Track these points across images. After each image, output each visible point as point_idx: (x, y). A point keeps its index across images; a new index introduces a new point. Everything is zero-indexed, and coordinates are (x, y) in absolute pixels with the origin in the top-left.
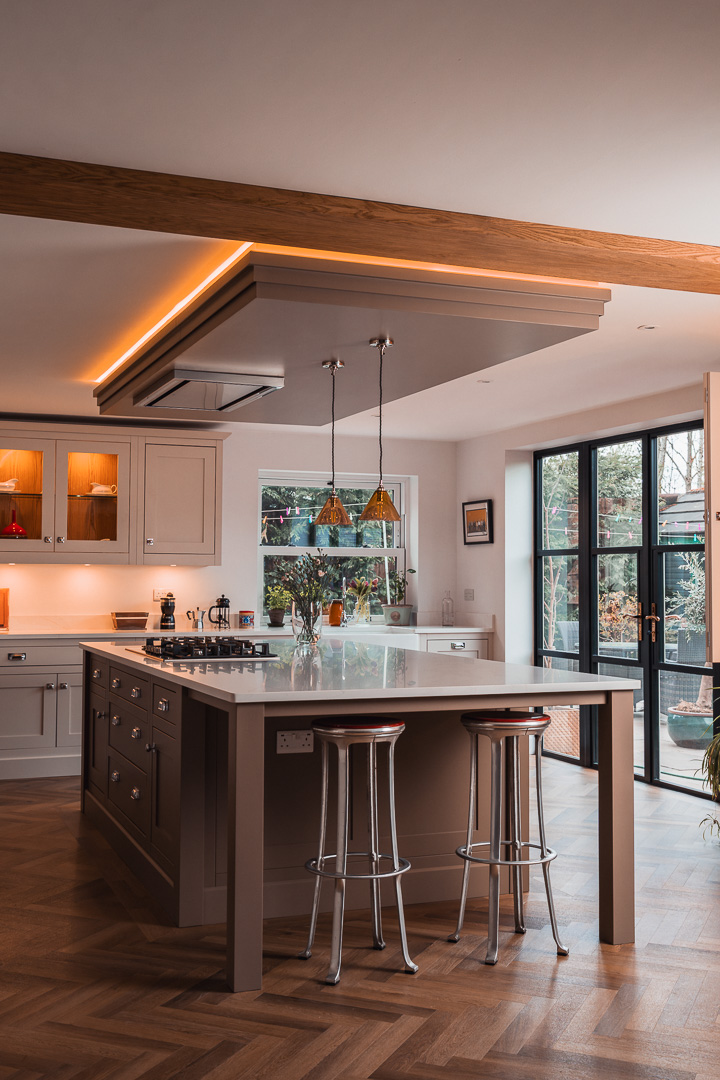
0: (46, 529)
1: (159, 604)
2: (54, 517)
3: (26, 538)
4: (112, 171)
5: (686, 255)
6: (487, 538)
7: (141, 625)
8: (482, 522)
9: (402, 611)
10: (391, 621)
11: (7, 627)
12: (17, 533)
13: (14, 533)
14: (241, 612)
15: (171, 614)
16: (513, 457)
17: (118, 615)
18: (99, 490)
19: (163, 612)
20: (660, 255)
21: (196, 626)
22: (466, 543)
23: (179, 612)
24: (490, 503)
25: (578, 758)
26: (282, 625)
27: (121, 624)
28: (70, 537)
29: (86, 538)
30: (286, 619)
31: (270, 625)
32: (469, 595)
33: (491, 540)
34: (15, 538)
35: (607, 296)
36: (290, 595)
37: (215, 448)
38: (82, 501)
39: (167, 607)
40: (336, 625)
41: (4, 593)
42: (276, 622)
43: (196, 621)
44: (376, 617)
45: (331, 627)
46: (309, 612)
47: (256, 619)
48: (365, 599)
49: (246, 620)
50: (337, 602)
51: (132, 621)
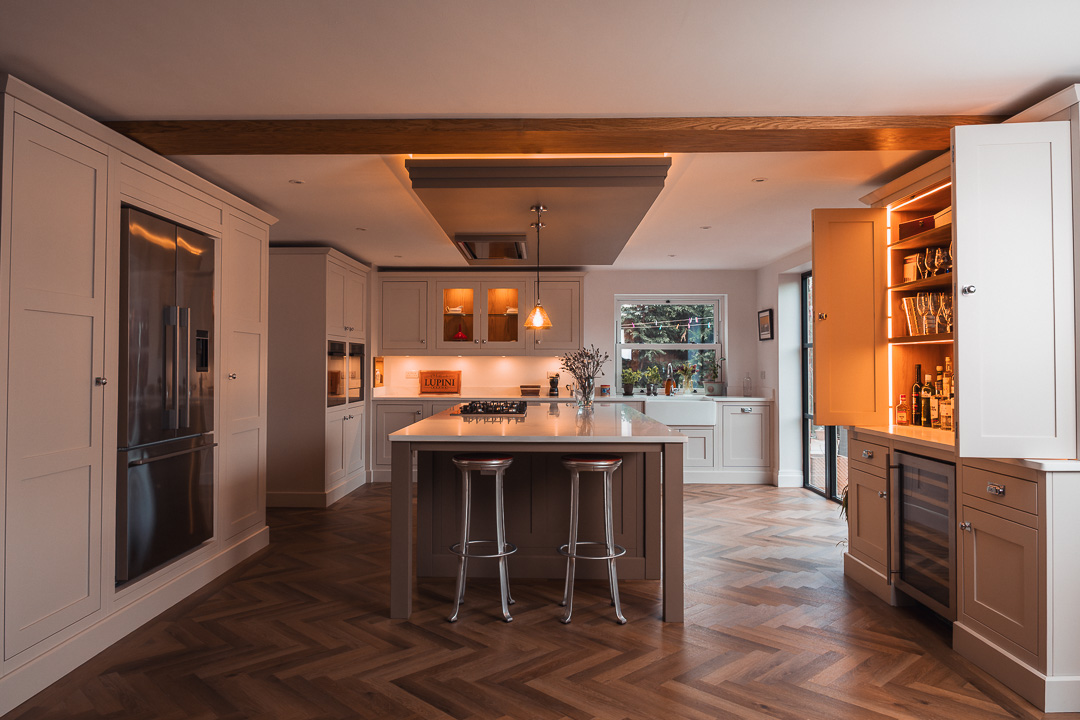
0: (476, 336)
1: (549, 380)
2: (480, 328)
4: (271, 123)
5: (685, 126)
6: (769, 336)
7: (536, 393)
8: (768, 324)
9: (716, 386)
10: (708, 393)
11: (459, 393)
12: (461, 338)
13: (459, 338)
14: (602, 386)
15: (556, 387)
16: (786, 279)
17: (523, 387)
18: (511, 311)
19: (551, 386)
20: (662, 128)
21: (572, 394)
22: (761, 340)
23: (561, 385)
24: (771, 312)
25: (824, 491)
26: (632, 395)
27: (524, 393)
28: (489, 341)
29: (505, 340)
30: (635, 390)
31: (624, 395)
32: (763, 375)
33: (772, 338)
34: (459, 341)
35: (667, 163)
36: (638, 375)
37: (579, 282)
38: (498, 318)
39: (554, 382)
40: (668, 395)
41: (459, 374)
42: (628, 393)
43: (572, 391)
44: (698, 390)
45: (665, 396)
46: (585, 385)
47: (613, 390)
48: (689, 378)
49: (604, 391)
50: (669, 380)
51: (531, 391)
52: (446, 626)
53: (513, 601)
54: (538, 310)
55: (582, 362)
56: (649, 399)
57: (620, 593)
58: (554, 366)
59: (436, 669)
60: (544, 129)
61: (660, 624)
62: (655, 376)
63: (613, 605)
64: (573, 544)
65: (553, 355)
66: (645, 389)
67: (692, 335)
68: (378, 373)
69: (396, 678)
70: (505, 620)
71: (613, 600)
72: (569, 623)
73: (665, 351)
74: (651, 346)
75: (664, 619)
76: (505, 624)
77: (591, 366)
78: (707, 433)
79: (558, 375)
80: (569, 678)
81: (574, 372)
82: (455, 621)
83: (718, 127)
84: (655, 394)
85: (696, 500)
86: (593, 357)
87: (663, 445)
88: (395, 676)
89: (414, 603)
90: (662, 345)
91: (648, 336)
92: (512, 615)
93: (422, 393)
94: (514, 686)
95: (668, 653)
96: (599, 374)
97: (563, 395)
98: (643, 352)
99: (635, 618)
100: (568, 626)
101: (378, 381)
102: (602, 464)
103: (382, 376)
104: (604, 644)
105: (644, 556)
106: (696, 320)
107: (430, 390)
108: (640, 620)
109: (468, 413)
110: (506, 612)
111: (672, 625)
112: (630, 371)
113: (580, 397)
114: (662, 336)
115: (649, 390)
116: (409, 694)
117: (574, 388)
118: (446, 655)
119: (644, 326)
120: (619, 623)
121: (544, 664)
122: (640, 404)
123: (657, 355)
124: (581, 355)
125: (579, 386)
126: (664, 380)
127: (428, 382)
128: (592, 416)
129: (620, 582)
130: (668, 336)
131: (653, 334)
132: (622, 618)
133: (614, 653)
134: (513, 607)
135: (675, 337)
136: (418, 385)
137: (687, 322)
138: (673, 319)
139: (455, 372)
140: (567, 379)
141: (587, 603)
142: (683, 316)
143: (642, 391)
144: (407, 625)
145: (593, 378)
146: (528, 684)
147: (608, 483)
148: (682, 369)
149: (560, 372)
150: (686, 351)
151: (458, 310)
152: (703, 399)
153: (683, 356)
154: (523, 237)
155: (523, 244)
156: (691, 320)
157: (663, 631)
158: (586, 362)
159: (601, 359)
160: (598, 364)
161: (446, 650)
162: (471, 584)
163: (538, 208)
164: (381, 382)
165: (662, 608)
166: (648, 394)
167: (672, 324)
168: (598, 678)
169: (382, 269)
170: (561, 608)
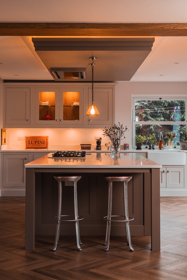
0: (57, 117)
1: (96, 141)
2: (59, 114)
3: (51, 120)
7: (89, 148)
9: (186, 145)
10: (182, 148)
11: (47, 148)
12: (49, 118)
13: (48, 118)
14: (124, 144)
15: (100, 145)
17: (81, 145)
18: (75, 104)
19: (97, 144)
21: (108, 149)
23: (102, 144)
26: (141, 149)
27: (82, 148)
28: (64, 120)
29: (72, 119)
30: (143, 147)
31: (137, 149)
34: (48, 120)
36: (144, 138)
37: (113, 88)
38: (68, 107)
39: (99, 142)
40: (160, 149)
41: (47, 138)
42: (139, 148)
43: (108, 147)
44: (177, 146)
45: (159, 150)
46: (116, 144)
47: (130, 146)
48: (172, 140)
49: (125, 147)
50: (161, 141)
51: (86, 147)
52: (51, 252)
53: (81, 243)
54: (93, 107)
55: (114, 131)
56: (149, 151)
57: (132, 241)
58: (99, 133)
59: (50, 266)
60: (97, 28)
61: (150, 251)
62: (153, 139)
63: (128, 245)
64: (109, 217)
65: (98, 128)
66: (148, 146)
67: (177, 116)
68: (3, 138)
69: (33, 269)
70: (78, 250)
71: (128, 243)
72: (108, 251)
73: (161, 125)
74: (153, 123)
75: (151, 250)
76: (78, 252)
77: (118, 133)
78: (181, 170)
79: (101, 139)
80: (108, 269)
81: (110, 136)
82: (55, 251)
83: (173, 28)
84: (153, 149)
85: (174, 204)
86: (119, 129)
87: (151, 169)
88: (32, 269)
89: (35, 245)
90: (160, 122)
91: (152, 117)
92: (81, 248)
93: (27, 148)
94: (84, 271)
95: (152, 261)
96: (122, 138)
97: (104, 149)
98: (149, 126)
99: (138, 249)
100: (108, 252)
101: (3, 142)
102: (123, 178)
103: (5, 139)
104: (123, 258)
105: (144, 225)
106: (179, 108)
107: (31, 146)
108: (141, 250)
109: (57, 157)
110: (79, 247)
111: (155, 252)
112: (140, 136)
113: (113, 149)
114: (159, 117)
115: (150, 146)
116: (40, 274)
117: (109, 145)
118: (53, 262)
119: (149, 111)
120: (131, 251)
121: (97, 264)
122: (145, 154)
123: (157, 127)
124: (113, 128)
125: (112, 144)
126: (159, 141)
127: (30, 142)
128: (119, 159)
129: (131, 237)
130: (163, 117)
131: (154, 116)
132: (132, 248)
133: (128, 261)
134: (82, 246)
135: (168, 117)
136: (25, 144)
137: (173, 109)
138: (165, 107)
139: (44, 137)
140: (106, 140)
141: (115, 244)
142: (171, 105)
143: (146, 147)
144: (33, 252)
145: (119, 140)
146: (90, 270)
147: (126, 187)
148: (168, 135)
149: (102, 137)
150: (173, 125)
151: (47, 103)
152: (179, 152)
153: (170, 128)
154: (85, 69)
155: (84, 73)
156: (175, 108)
157: (151, 254)
158: (116, 131)
159: (124, 130)
160: (122, 133)
161: (53, 261)
162: (62, 238)
163: (93, 58)
164: (5, 142)
165: (151, 246)
166: (150, 149)
167: (166, 110)
168: (121, 269)
169: (6, 81)
170: (104, 246)
